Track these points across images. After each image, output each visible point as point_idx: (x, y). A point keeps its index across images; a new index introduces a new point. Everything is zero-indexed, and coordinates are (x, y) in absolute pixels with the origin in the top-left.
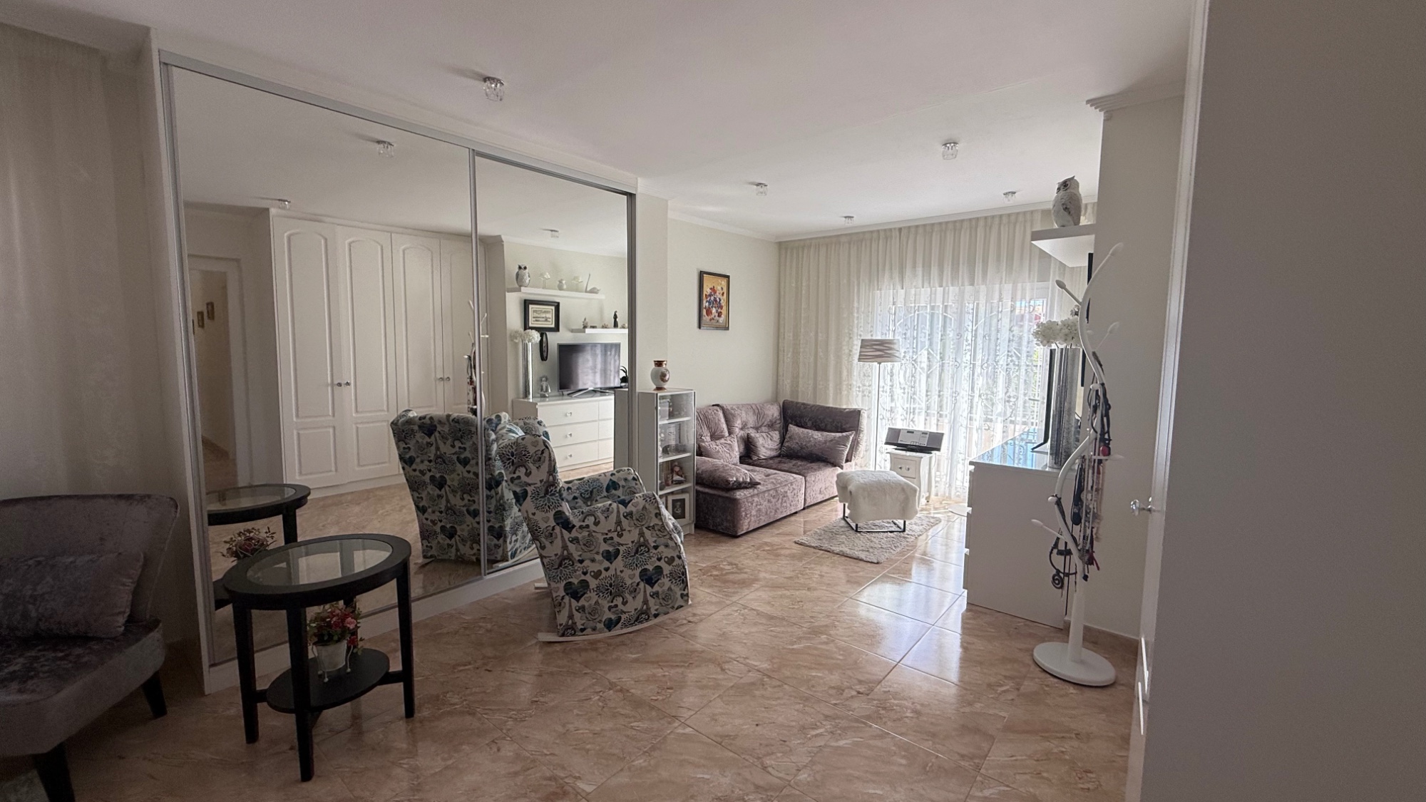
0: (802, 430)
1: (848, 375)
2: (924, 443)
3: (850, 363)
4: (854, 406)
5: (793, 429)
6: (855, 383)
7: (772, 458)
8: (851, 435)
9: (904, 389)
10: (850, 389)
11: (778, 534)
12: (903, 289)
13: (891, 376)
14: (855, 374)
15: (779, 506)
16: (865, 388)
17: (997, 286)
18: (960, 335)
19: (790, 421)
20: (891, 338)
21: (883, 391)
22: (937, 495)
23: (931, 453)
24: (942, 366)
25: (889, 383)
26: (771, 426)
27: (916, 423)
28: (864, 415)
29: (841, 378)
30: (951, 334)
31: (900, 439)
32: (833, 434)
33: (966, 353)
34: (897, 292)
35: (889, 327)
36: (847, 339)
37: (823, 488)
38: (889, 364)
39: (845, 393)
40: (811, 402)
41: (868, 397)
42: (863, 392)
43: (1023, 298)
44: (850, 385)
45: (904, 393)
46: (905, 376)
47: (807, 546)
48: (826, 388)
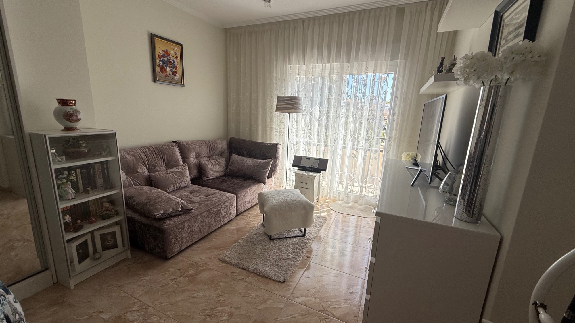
0: (241, 157)
1: (270, 122)
2: (316, 165)
3: (272, 113)
4: (274, 142)
5: (235, 157)
6: (274, 127)
7: (218, 178)
8: (271, 161)
9: (304, 131)
10: (272, 130)
11: (208, 249)
12: (305, 64)
13: (297, 122)
14: (275, 121)
15: (212, 222)
16: (281, 130)
17: (365, 63)
18: (340, 96)
19: (234, 151)
20: (297, 96)
21: (291, 132)
22: (322, 197)
23: (320, 172)
24: (328, 116)
25: (295, 127)
26: (221, 155)
27: (311, 152)
28: (280, 148)
29: (266, 123)
30: (334, 96)
31: (301, 163)
32: (260, 161)
33: (343, 108)
34: (301, 66)
35: (296, 90)
36: (269, 98)
37: (252, 199)
38: (296, 114)
39: (268, 133)
40: (248, 139)
41: (283, 135)
42: (279, 132)
43: (381, 71)
44: (272, 128)
45: (304, 133)
46: (305, 123)
47: (229, 263)
48: (257, 130)
